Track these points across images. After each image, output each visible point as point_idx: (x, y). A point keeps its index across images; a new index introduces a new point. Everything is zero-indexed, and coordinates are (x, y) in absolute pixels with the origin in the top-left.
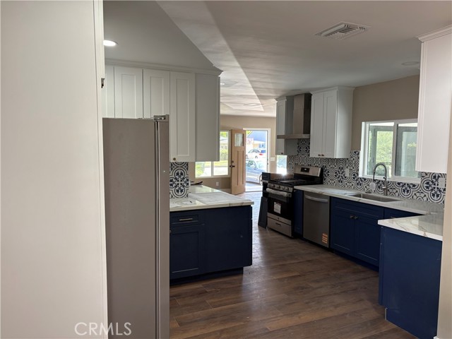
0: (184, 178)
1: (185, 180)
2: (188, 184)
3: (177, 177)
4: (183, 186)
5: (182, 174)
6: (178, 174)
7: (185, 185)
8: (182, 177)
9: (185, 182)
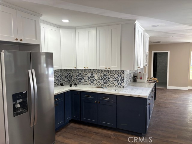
0: (122, 78)
1: (122, 79)
2: (124, 81)
3: (118, 77)
4: (121, 82)
5: (121, 76)
6: (119, 76)
7: (122, 81)
8: (121, 77)
9: (122, 80)
